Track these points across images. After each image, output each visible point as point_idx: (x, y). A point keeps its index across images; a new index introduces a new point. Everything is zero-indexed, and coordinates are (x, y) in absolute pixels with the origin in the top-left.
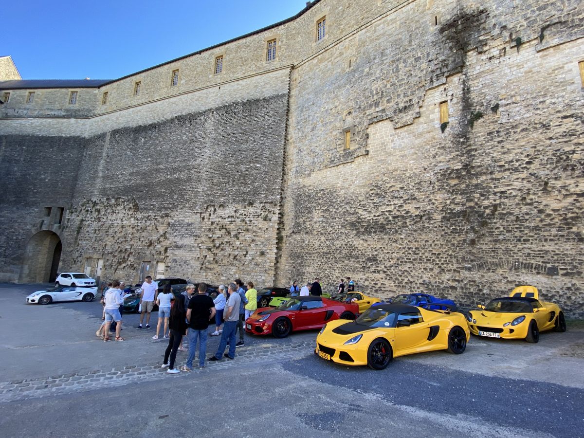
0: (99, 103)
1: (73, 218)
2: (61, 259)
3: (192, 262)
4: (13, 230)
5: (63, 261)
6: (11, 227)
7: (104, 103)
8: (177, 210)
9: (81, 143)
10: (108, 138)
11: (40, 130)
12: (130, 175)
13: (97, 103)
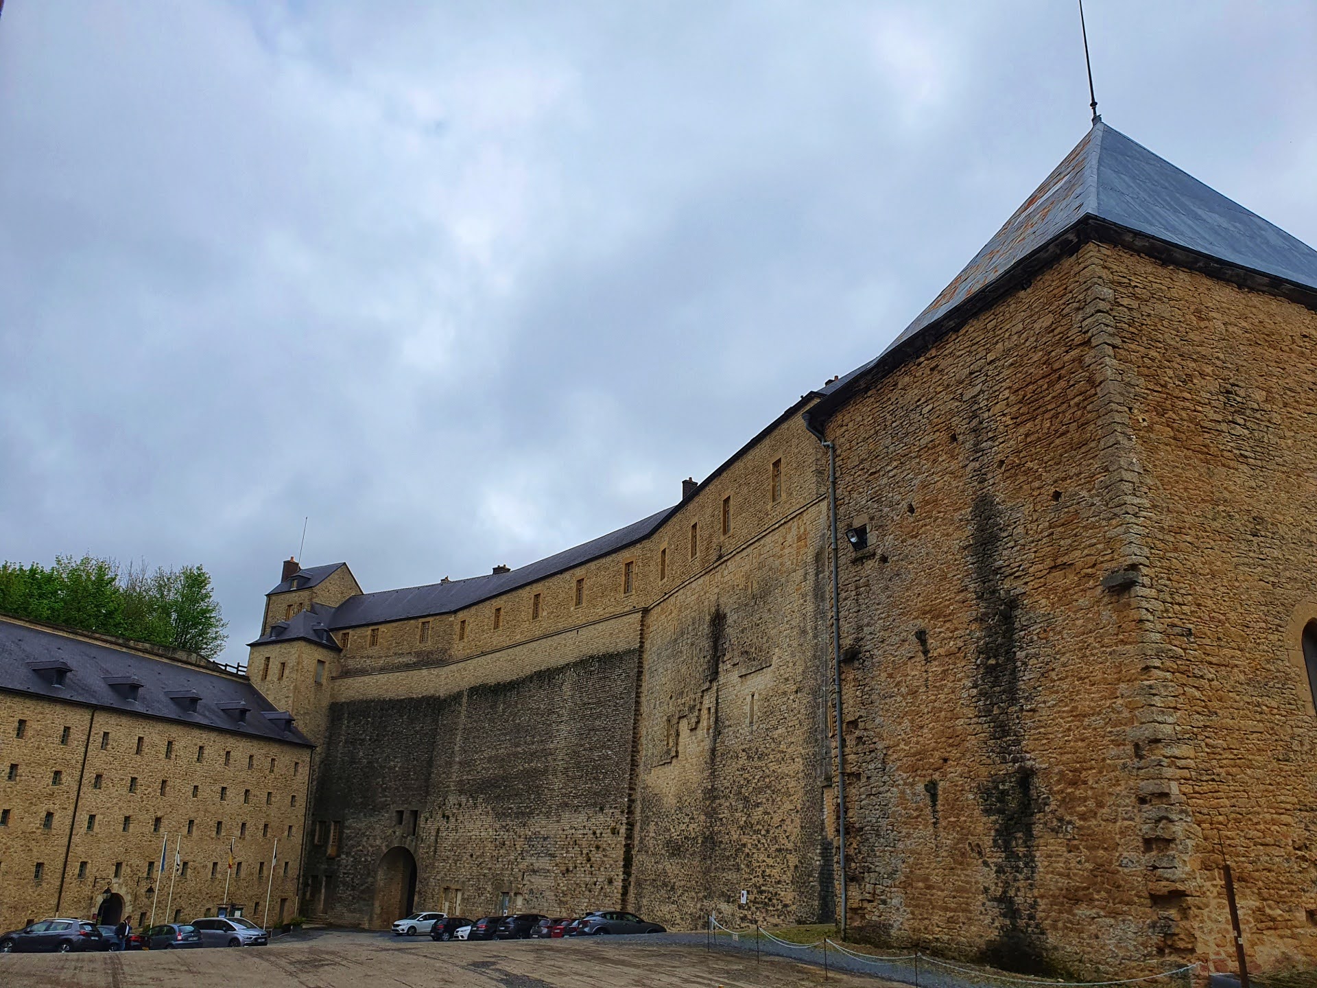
0: (456, 637)
1: (428, 827)
2: (417, 889)
3: (547, 893)
4: (361, 848)
5: (420, 893)
6: (359, 844)
7: (462, 638)
8: (534, 817)
9: (435, 706)
10: (465, 700)
11: (387, 690)
12: (489, 762)
13: (454, 637)
